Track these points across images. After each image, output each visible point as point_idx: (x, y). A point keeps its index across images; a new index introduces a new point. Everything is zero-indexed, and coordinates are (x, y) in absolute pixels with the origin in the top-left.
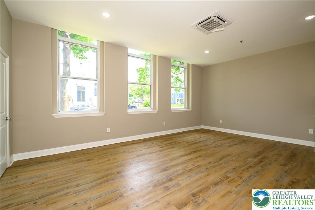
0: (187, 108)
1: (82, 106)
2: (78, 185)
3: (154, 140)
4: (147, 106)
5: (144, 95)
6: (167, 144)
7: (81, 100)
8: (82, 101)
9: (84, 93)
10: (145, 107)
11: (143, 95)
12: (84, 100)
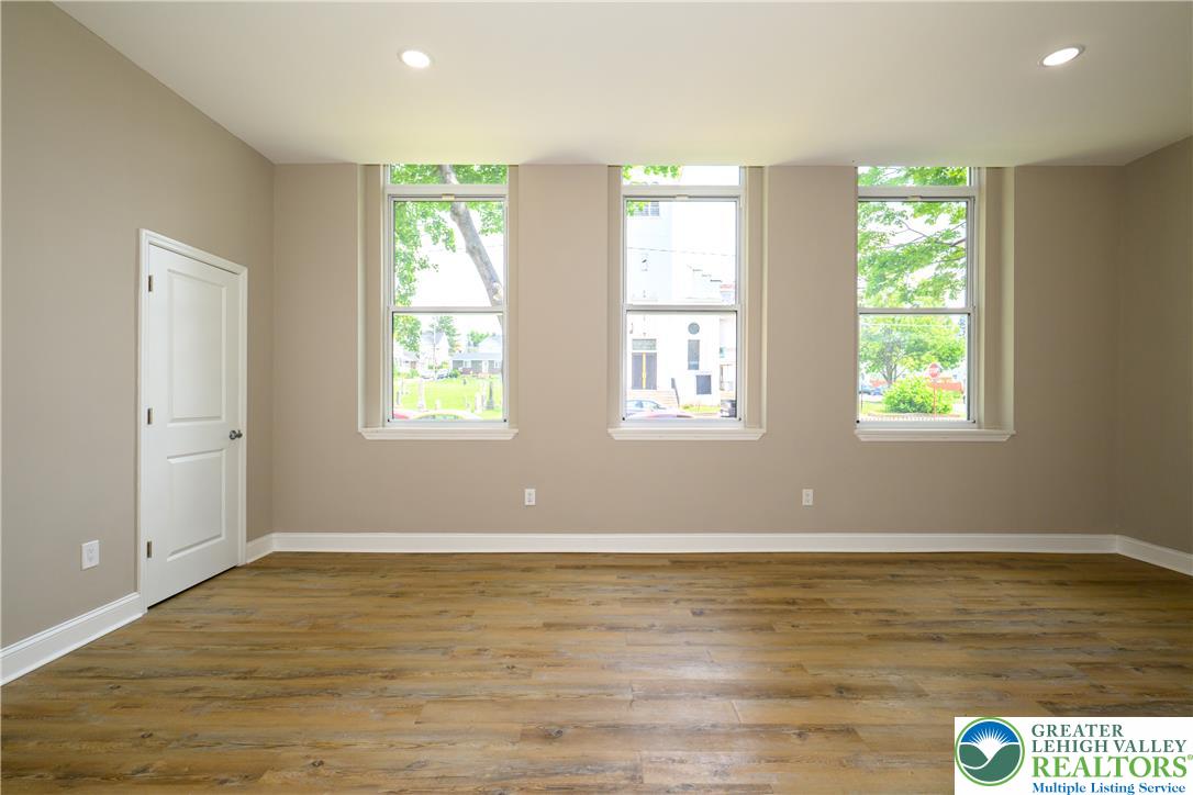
0: (983, 420)
1: (637, 405)
2: (251, 672)
3: (725, 567)
4: (902, 406)
5: (894, 359)
6: (754, 601)
7: (644, 386)
8: (647, 388)
9: (652, 358)
10: (892, 411)
11: (890, 359)
12: (652, 385)
